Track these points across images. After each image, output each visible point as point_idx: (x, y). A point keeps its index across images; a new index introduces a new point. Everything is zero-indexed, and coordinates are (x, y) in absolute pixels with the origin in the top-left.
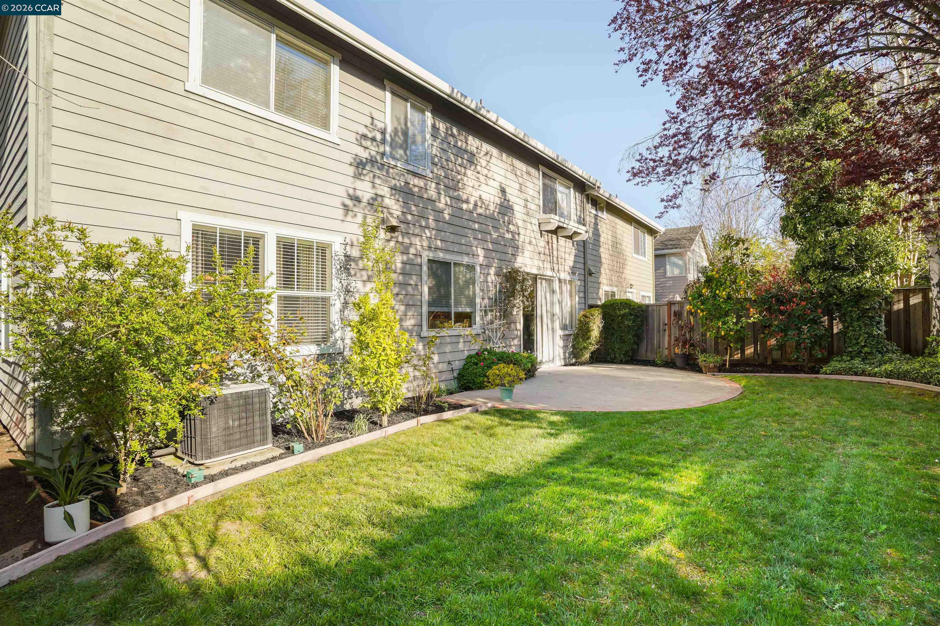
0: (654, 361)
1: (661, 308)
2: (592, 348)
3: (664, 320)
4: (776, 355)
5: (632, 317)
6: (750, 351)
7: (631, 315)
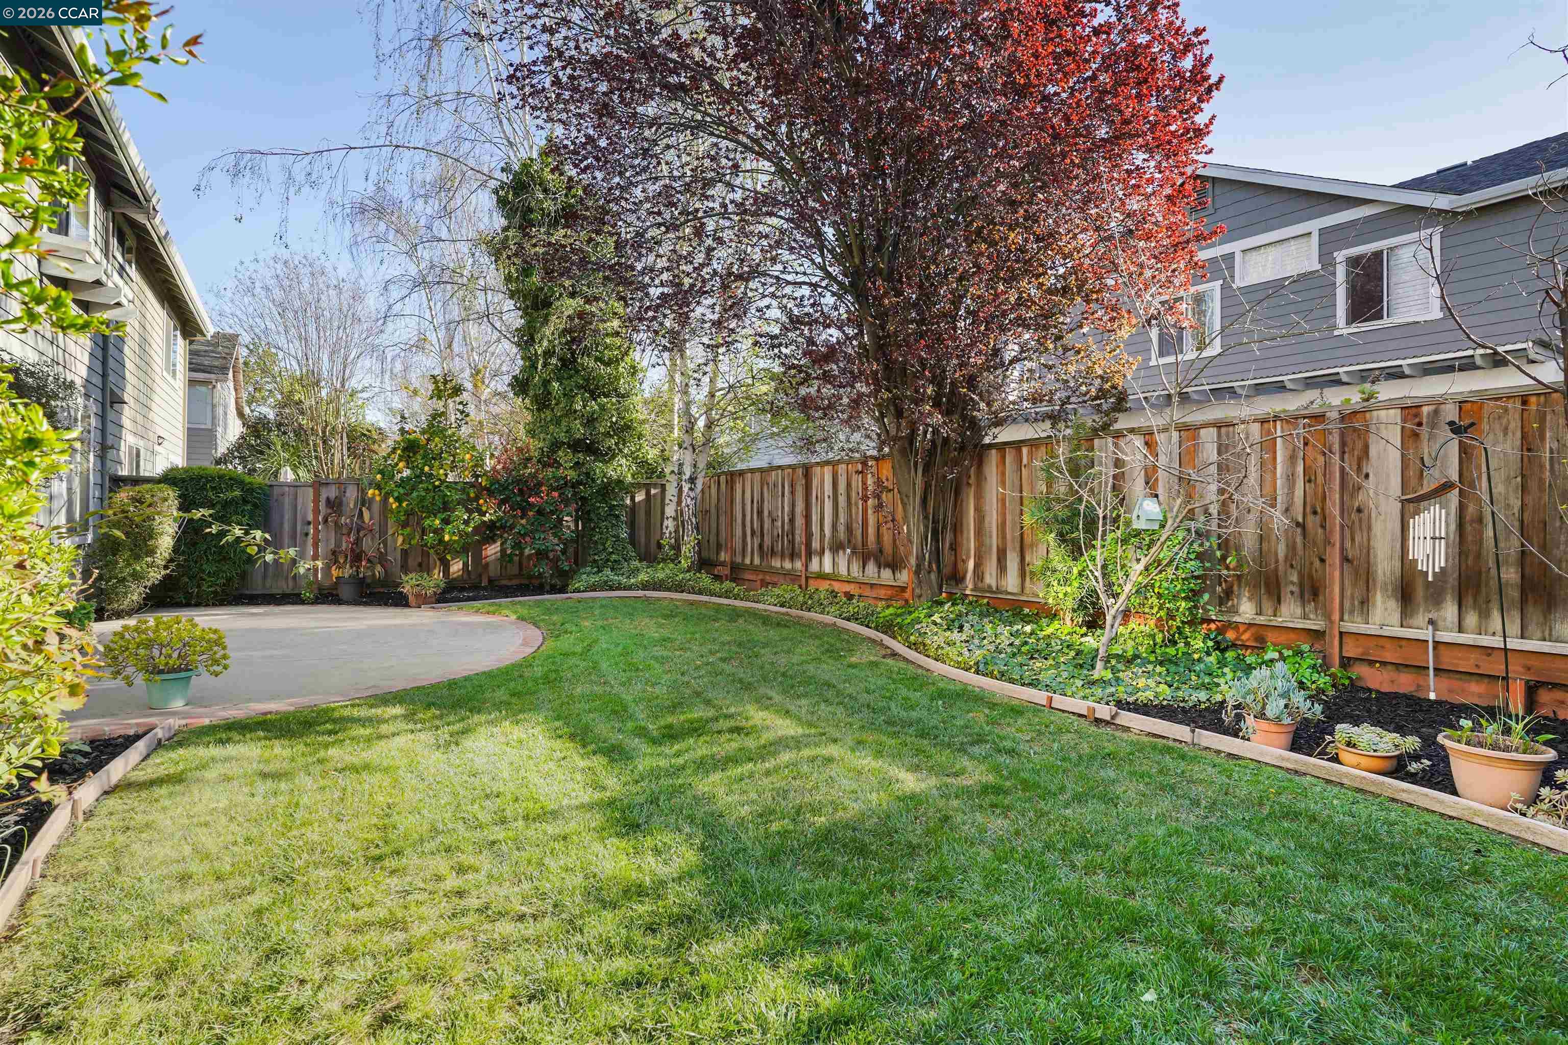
0: (298, 595)
1: (300, 491)
2: (155, 576)
3: (304, 516)
4: (494, 571)
5: (249, 507)
6: (456, 567)
7: (245, 501)
